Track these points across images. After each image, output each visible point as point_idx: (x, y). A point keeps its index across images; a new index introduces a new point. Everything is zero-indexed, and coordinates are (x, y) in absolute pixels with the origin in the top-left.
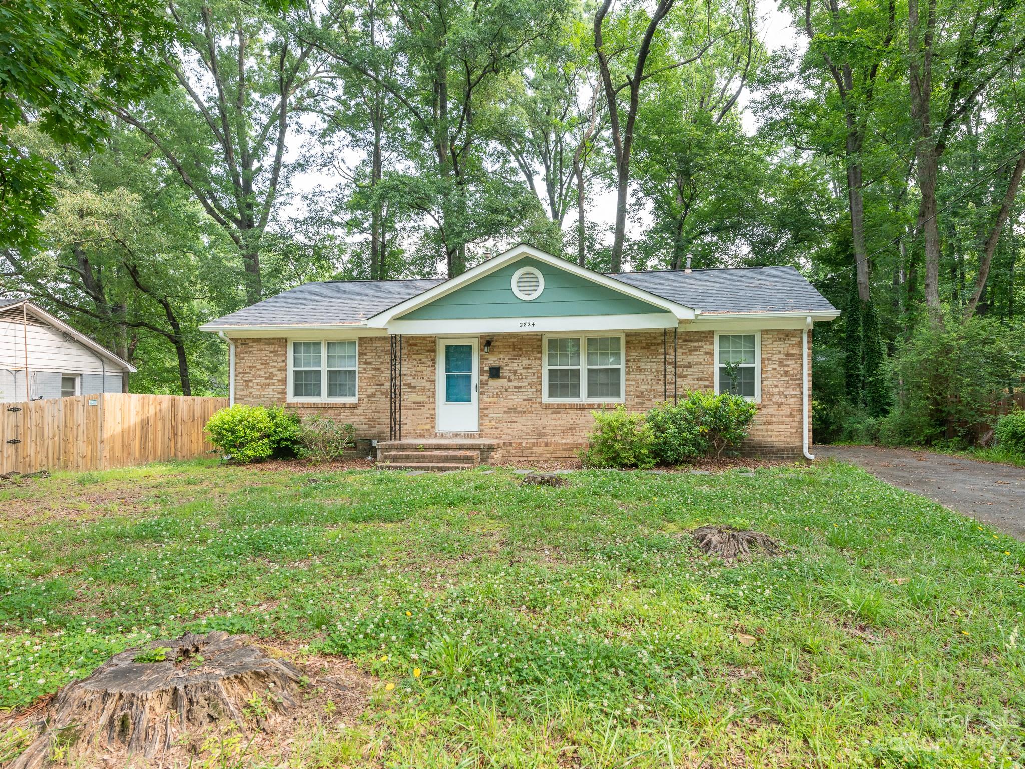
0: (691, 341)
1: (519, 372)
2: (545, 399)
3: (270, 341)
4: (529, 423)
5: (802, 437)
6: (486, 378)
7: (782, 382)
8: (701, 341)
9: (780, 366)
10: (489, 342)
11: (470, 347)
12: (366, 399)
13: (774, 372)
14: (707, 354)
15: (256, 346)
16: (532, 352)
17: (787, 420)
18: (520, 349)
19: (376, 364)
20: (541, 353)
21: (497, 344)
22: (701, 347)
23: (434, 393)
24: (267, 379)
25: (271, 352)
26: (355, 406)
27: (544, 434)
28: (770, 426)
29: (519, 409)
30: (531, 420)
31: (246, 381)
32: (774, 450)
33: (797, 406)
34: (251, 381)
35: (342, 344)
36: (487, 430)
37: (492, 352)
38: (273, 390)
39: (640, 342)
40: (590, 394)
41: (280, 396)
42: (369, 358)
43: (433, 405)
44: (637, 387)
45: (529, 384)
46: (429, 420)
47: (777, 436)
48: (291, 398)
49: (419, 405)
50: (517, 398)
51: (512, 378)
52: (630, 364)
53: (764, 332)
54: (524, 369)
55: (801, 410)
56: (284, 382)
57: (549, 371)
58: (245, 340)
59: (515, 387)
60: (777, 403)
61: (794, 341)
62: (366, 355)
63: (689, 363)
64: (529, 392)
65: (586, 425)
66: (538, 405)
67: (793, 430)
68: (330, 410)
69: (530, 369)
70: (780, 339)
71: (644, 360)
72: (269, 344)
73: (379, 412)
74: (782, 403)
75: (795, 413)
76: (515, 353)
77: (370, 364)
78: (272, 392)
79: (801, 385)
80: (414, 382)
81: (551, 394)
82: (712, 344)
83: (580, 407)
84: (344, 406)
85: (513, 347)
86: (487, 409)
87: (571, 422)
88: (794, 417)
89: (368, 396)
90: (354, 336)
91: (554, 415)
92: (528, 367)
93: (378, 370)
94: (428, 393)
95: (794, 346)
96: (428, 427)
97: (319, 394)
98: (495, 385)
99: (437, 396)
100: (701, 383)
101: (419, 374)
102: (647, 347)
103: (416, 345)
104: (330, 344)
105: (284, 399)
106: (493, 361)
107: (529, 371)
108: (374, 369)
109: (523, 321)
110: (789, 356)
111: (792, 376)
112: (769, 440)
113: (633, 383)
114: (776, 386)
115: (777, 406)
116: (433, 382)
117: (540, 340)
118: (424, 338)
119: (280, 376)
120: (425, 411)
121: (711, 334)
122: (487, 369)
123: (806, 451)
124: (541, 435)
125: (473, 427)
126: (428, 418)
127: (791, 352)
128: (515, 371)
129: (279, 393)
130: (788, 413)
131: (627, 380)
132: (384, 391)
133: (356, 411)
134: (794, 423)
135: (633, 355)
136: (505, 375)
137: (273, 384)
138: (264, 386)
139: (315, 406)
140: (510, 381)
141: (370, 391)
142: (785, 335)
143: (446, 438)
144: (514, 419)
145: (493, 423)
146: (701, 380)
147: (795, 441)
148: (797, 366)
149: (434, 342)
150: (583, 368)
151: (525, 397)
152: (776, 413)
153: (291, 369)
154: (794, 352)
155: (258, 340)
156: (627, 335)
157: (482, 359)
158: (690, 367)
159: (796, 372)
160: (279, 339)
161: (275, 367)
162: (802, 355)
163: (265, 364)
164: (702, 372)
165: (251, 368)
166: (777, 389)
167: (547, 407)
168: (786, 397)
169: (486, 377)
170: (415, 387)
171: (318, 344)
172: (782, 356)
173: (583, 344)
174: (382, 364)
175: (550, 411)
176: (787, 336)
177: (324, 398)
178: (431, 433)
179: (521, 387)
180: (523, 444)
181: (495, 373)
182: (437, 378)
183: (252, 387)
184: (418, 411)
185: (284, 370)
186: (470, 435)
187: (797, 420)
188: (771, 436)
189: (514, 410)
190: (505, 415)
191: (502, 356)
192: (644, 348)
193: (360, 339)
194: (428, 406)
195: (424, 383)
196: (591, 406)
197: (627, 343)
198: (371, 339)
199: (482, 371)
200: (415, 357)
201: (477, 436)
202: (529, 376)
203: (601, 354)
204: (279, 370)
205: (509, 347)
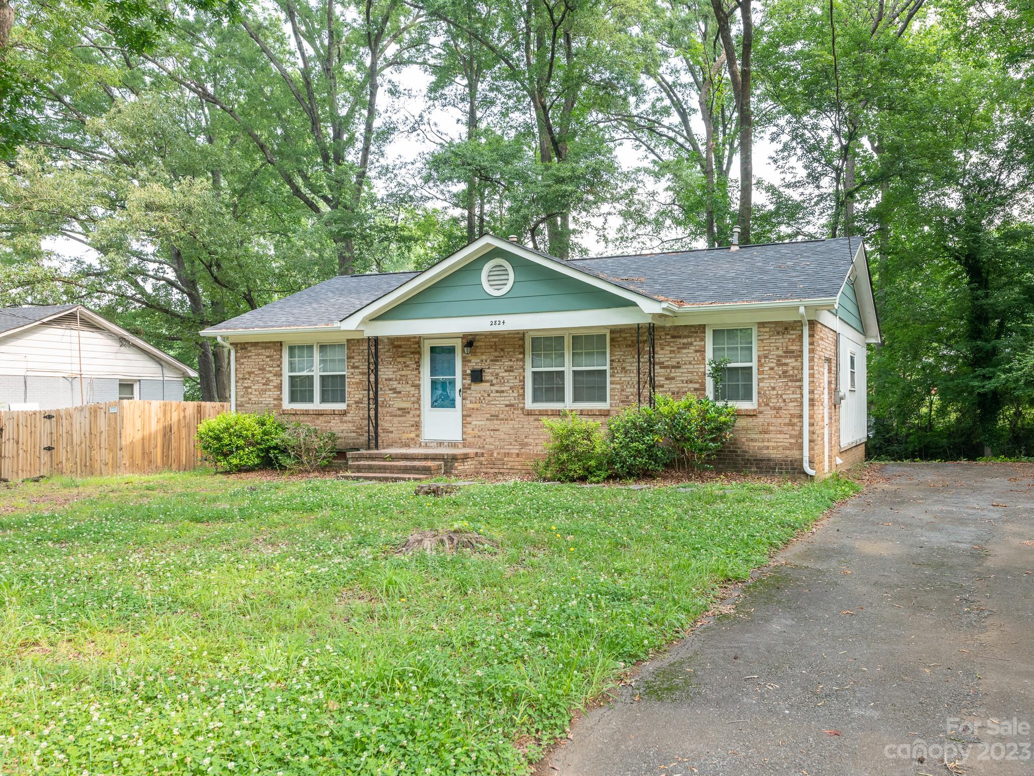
0: (680, 337)
1: (501, 374)
2: (529, 404)
3: (266, 345)
4: (512, 432)
5: (801, 448)
7: (780, 383)
8: (691, 337)
9: (778, 365)
10: (470, 342)
11: (453, 348)
12: (354, 406)
13: (772, 372)
14: (696, 351)
15: (254, 351)
16: (514, 352)
17: (786, 428)
18: (502, 350)
19: (363, 368)
20: (523, 353)
21: (479, 344)
22: (691, 344)
23: (419, 399)
24: (264, 384)
25: (267, 357)
26: (344, 413)
27: (527, 444)
28: (766, 436)
29: (501, 416)
30: (513, 428)
31: (245, 387)
32: (772, 464)
33: (796, 412)
34: (250, 387)
35: (333, 346)
36: (470, 439)
37: (474, 354)
39: (625, 338)
40: (576, 399)
41: (276, 402)
42: (356, 361)
43: (418, 412)
44: (623, 390)
45: (511, 388)
46: (413, 429)
47: (774, 448)
48: (287, 405)
49: (404, 411)
50: (499, 404)
51: (495, 381)
52: (615, 364)
53: (762, 325)
54: (506, 371)
55: (801, 416)
56: (280, 387)
57: (534, 373)
58: (244, 344)
59: (497, 392)
60: (775, 408)
61: (793, 335)
62: (353, 358)
63: (678, 363)
64: (512, 397)
66: (520, 412)
67: (793, 441)
68: (321, 418)
69: (512, 371)
70: (778, 333)
71: (629, 359)
72: (265, 348)
73: (366, 419)
74: (780, 408)
75: (795, 420)
76: (497, 354)
77: (357, 367)
78: (268, 398)
79: (801, 387)
80: (399, 387)
81: (535, 399)
82: (703, 339)
84: (333, 413)
85: (495, 347)
86: (470, 416)
88: (793, 425)
89: (356, 402)
90: (343, 339)
91: (536, 423)
92: (510, 370)
93: (365, 374)
94: (412, 399)
95: (793, 340)
96: (413, 435)
97: (311, 400)
98: (477, 389)
99: (422, 402)
100: (690, 385)
101: (404, 378)
102: (633, 345)
103: (400, 347)
104: (323, 347)
105: (280, 405)
106: (475, 363)
107: (511, 374)
108: (362, 373)
109: (494, 318)
110: (788, 353)
111: (792, 376)
112: (765, 452)
113: (618, 386)
114: (774, 389)
115: (774, 412)
116: (418, 387)
117: (523, 339)
118: (407, 339)
119: (276, 381)
120: (410, 419)
121: (703, 328)
122: (469, 372)
123: (806, 465)
124: (524, 445)
125: (457, 436)
126: (412, 426)
127: (791, 348)
128: (497, 374)
129: (275, 399)
130: (787, 421)
131: (612, 383)
133: (345, 418)
134: (793, 432)
135: (618, 354)
136: (487, 378)
137: (270, 390)
138: (262, 392)
139: (306, 413)
140: (492, 385)
141: (357, 397)
142: (784, 328)
143: (430, 447)
144: (497, 427)
145: (476, 431)
146: (691, 382)
147: (794, 454)
148: (798, 364)
149: (418, 343)
150: (568, 369)
151: (507, 403)
152: (774, 420)
153: (286, 374)
154: (794, 348)
155: (255, 344)
156: (612, 332)
157: (465, 361)
158: (679, 367)
159: (796, 372)
160: (275, 343)
161: (271, 372)
162: (802, 351)
163: (262, 369)
164: (692, 373)
165: (249, 373)
166: (775, 392)
167: (530, 413)
168: (784, 401)
169: (468, 381)
170: (400, 392)
171: (310, 347)
172: (780, 353)
173: (568, 343)
175: (532, 418)
176: (786, 329)
177: (317, 405)
178: (414, 442)
180: (495, 455)
181: (477, 376)
182: (422, 382)
183: (251, 393)
184: (403, 419)
185: (279, 375)
186: (453, 444)
187: (797, 428)
188: (768, 448)
189: (495, 417)
190: (488, 423)
191: (484, 357)
192: (630, 346)
193: (348, 341)
194: (412, 412)
195: (408, 388)
197: (612, 340)
198: (359, 340)
199: (464, 374)
200: (399, 360)
201: (460, 446)
202: (511, 379)
203: (586, 354)
204: (275, 375)
205: (491, 347)
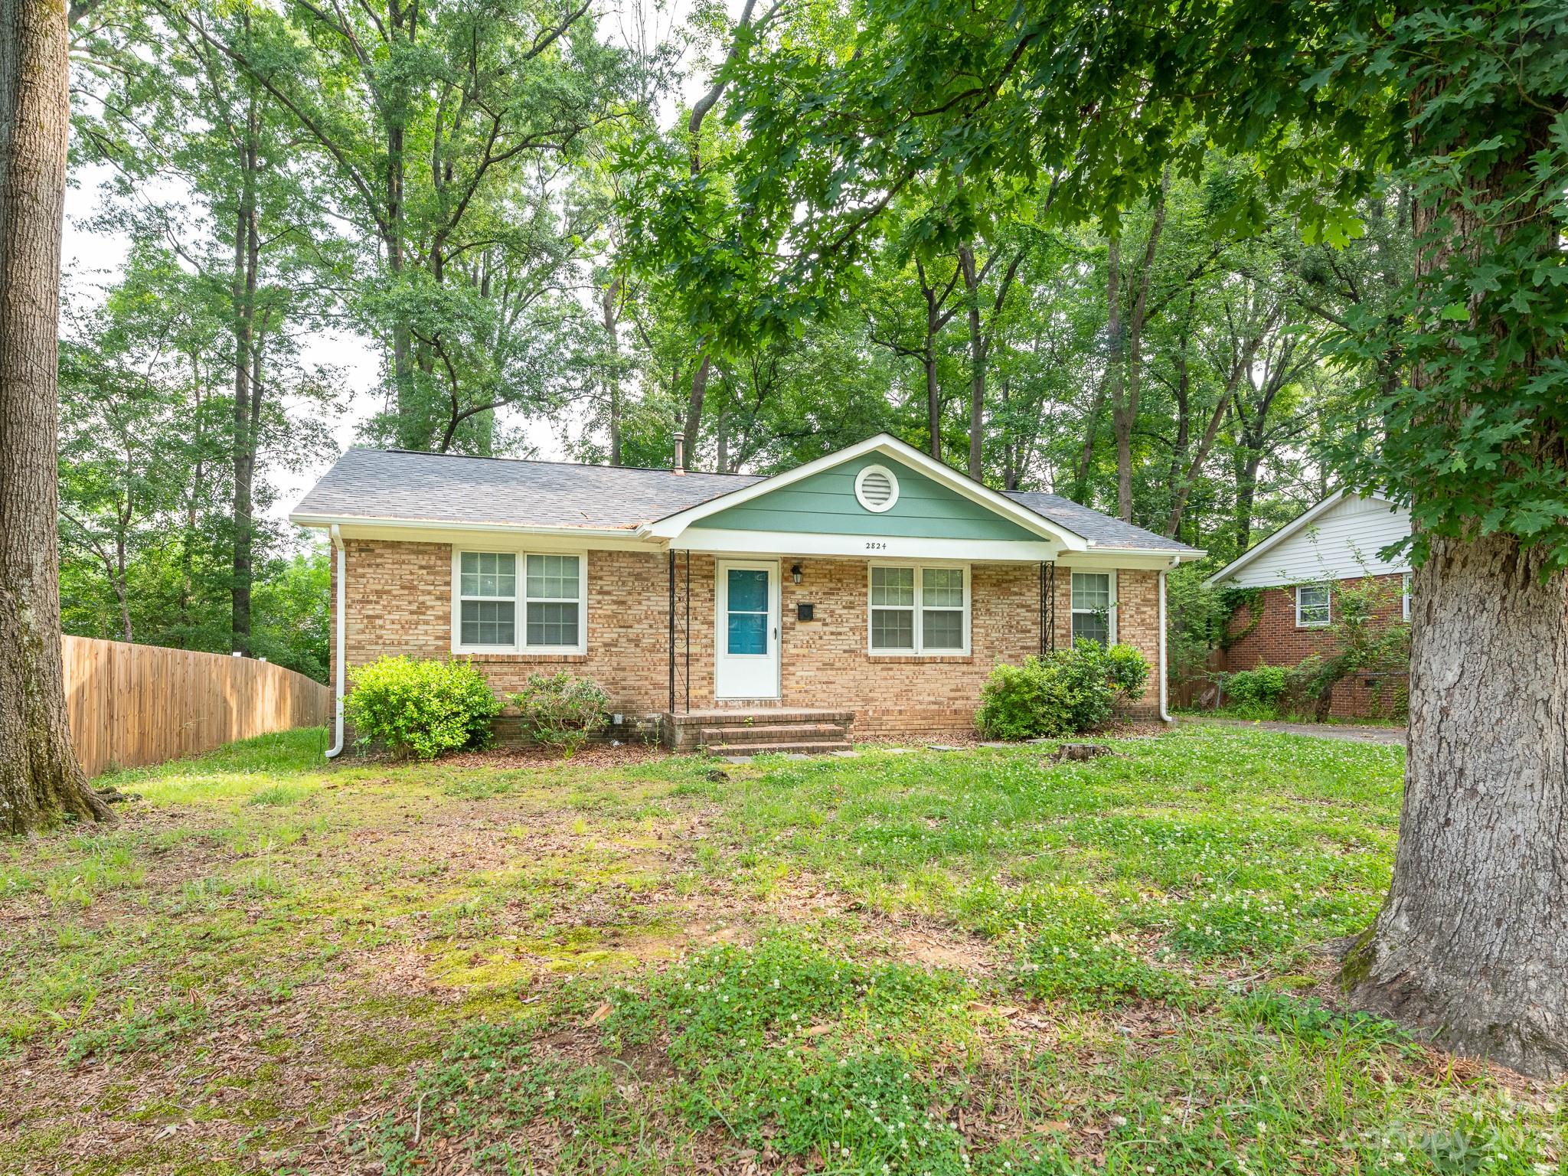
1: (837, 612)
2: (871, 650)
3: (419, 548)
4: (852, 684)
5: (1159, 695)
6: (792, 620)
7: (1139, 631)
8: (1056, 579)
9: (1137, 613)
10: (795, 567)
11: (765, 575)
12: (602, 650)
13: (1131, 620)
14: (1062, 595)
15: (389, 556)
16: (855, 584)
18: (840, 580)
19: (619, 594)
20: (865, 586)
21: (808, 571)
23: (713, 641)
24: (412, 613)
25: (422, 567)
26: (581, 662)
27: (873, 700)
29: (838, 665)
30: (854, 680)
31: (368, 617)
32: (1132, 712)
33: (1155, 659)
34: (379, 617)
35: (553, 558)
36: (793, 696)
37: (799, 583)
38: (426, 633)
39: (990, 576)
40: (926, 645)
41: (440, 643)
42: (606, 583)
43: (710, 659)
44: (986, 635)
45: (851, 629)
46: (705, 683)
48: (458, 647)
49: (691, 658)
50: (835, 649)
51: (828, 620)
52: (979, 605)
53: (1118, 572)
54: (844, 607)
55: (1158, 664)
56: (446, 618)
57: (875, 611)
58: (367, 542)
59: (832, 633)
61: (1150, 583)
62: (601, 578)
64: (852, 641)
65: (926, 685)
66: (863, 659)
67: (1150, 688)
69: (852, 608)
70: (1137, 581)
71: (994, 600)
72: (418, 553)
73: (624, 669)
75: (1153, 668)
76: (832, 585)
77: (608, 593)
78: (424, 635)
79: (1158, 636)
81: (877, 644)
82: (1067, 583)
83: (919, 662)
84: (565, 660)
85: (830, 575)
86: (792, 664)
87: (907, 682)
88: (1150, 672)
89: (606, 645)
90: (579, 548)
91: (885, 673)
92: (850, 606)
93: (623, 603)
94: (705, 641)
95: (1150, 589)
96: (704, 692)
97: (510, 640)
98: (804, 629)
99: (716, 646)
101: (690, 612)
102: (998, 584)
103: (684, 567)
104: (533, 559)
105: (447, 648)
106: (802, 595)
107: (851, 611)
108: (615, 602)
109: (871, 540)
110: (1146, 601)
111: (1150, 624)
113: (983, 630)
114: (1134, 636)
116: (711, 624)
117: (865, 568)
118: (697, 556)
119: (439, 609)
120: (698, 668)
121: (1067, 570)
122: (792, 606)
123: (1164, 712)
124: (867, 701)
125: (771, 691)
126: (703, 679)
127: (1148, 596)
128: (832, 611)
129: (438, 638)
131: (971, 626)
132: (631, 636)
133: (584, 669)
135: (982, 593)
136: (819, 616)
137: (426, 623)
138: (405, 626)
140: (825, 625)
141: (608, 637)
142: (1142, 576)
143: (734, 707)
144: (832, 679)
145: (802, 684)
147: (1154, 701)
148: (1154, 613)
149: (712, 563)
150: (918, 608)
151: (847, 648)
153: (457, 597)
154: (1151, 596)
155: (394, 545)
156: (973, 567)
157: (785, 592)
159: (1153, 620)
160: (439, 546)
161: (429, 593)
162: (1158, 600)
163: (412, 588)
165: (379, 593)
166: (1135, 640)
167: (877, 661)
168: (1143, 649)
169: (790, 619)
171: (508, 559)
172: (1138, 601)
173: (918, 577)
174: (630, 594)
175: (879, 667)
176: (1144, 577)
177: (521, 647)
178: (708, 700)
179: (840, 634)
181: (805, 613)
182: (715, 618)
183: (381, 627)
185: (445, 598)
186: (769, 703)
187: (1156, 676)
189: (829, 666)
190: (819, 673)
191: (814, 589)
192: (995, 585)
193: (592, 553)
194: (704, 660)
195: (697, 626)
196: (933, 661)
197: (974, 577)
198: (610, 553)
199: (785, 610)
200: (683, 585)
201: (779, 704)
202: (851, 618)
203: (940, 591)
204: (438, 599)
205: (825, 576)
